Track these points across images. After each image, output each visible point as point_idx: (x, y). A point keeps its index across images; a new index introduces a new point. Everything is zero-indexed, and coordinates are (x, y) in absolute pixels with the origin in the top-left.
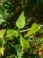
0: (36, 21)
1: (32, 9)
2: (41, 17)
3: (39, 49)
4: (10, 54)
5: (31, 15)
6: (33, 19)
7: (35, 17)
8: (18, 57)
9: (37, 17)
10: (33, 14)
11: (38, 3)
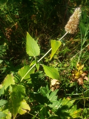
0: (48, 37)
1: (33, 22)
2: (52, 27)
3: (75, 76)
4: (38, 106)
5: (35, 32)
6: (42, 37)
7: (43, 32)
8: (52, 103)
9: (46, 31)
10: (37, 28)
11: (37, 9)
